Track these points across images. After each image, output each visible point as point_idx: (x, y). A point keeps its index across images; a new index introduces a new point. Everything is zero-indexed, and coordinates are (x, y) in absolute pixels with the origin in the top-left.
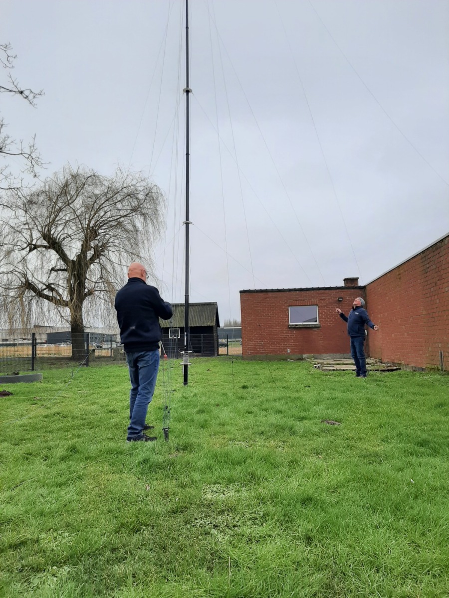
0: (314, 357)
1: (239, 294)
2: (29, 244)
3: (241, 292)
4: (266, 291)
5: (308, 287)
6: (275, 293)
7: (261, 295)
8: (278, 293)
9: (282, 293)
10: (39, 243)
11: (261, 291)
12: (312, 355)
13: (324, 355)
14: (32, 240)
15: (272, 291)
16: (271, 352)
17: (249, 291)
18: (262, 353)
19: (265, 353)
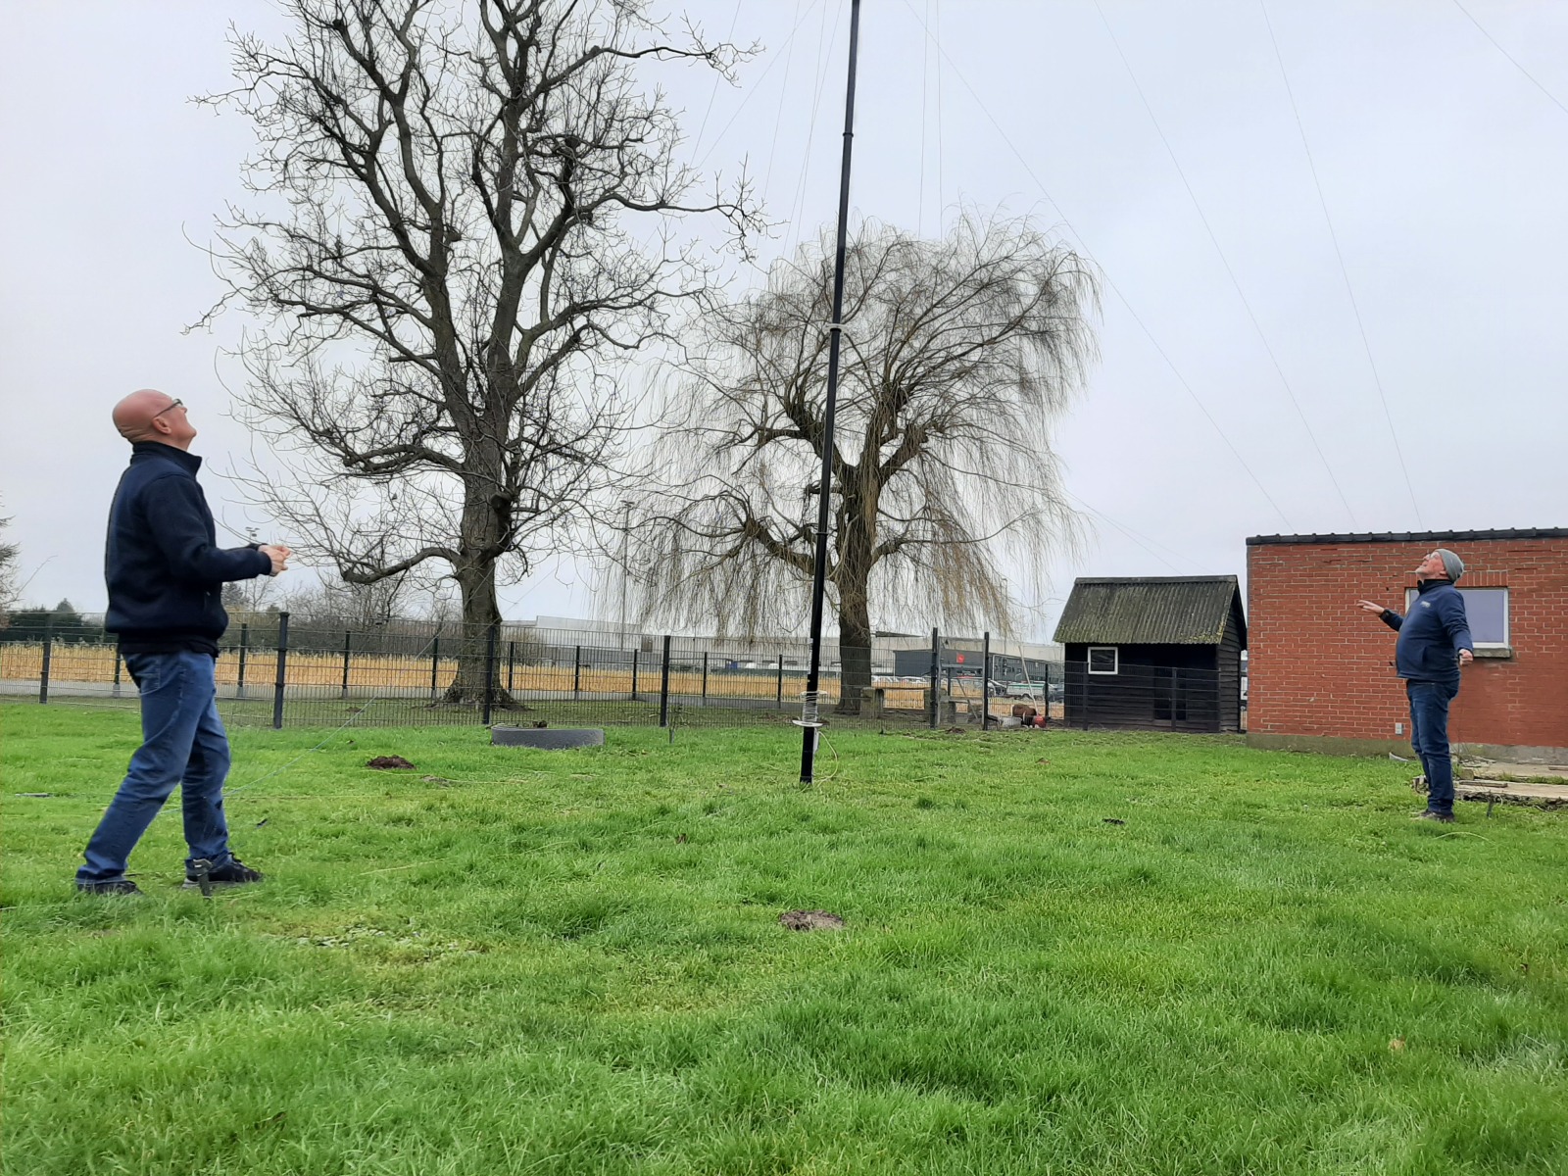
0: (1486, 756)
1: (1245, 547)
2: (757, 429)
3: (1250, 542)
4: (1333, 540)
5: (1476, 529)
6: (1361, 548)
7: (1316, 551)
8: (1370, 547)
9: (1386, 546)
10: (778, 426)
11: (1317, 540)
12: (1480, 746)
13: (1522, 749)
14: (767, 418)
15: (1353, 540)
16: (1338, 729)
17: (1276, 541)
18: (1308, 730)
19: (1319, 730)
